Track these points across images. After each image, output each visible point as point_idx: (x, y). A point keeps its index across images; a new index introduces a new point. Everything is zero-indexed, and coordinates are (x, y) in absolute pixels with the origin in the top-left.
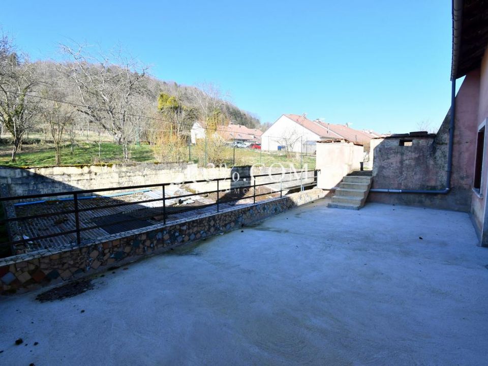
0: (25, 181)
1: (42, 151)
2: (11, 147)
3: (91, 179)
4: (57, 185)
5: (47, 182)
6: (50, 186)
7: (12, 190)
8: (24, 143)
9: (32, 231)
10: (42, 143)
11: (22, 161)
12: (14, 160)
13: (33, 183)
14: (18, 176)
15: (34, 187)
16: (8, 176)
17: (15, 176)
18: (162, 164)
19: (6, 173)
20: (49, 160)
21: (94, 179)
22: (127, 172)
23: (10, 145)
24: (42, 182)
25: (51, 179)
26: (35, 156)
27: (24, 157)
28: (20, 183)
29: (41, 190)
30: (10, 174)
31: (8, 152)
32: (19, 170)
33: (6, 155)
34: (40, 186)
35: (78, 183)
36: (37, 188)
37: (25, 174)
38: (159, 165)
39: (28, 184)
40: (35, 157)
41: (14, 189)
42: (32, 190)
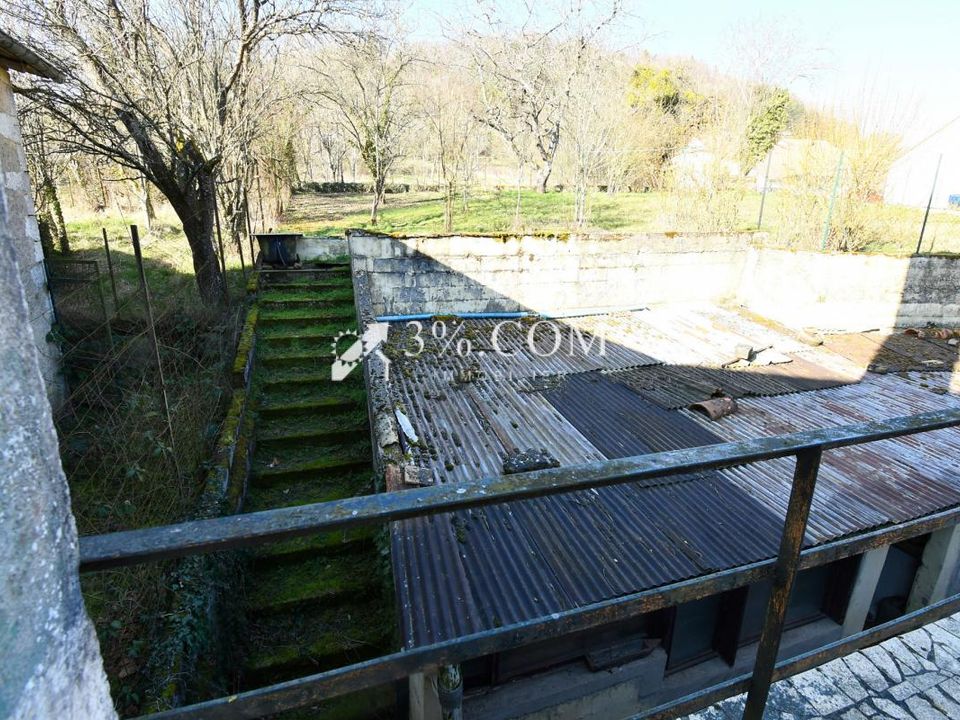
0: (398, 267)
1: (414, 205)
2: (368, 197)
3: (522, 271)
4: (454, 280)
5: (437, 272)
6: (441, 282)
7: (373, 284)
8: (389, 191)
9: (412, 398)
10: (412, 191)
11: (386, 223)
12: (374, 221)
13: (411, 272)
14: (386, 255)
15: (413, 282)
16: (368, 254)
17: (381, 255)
18: (685, 238)
19: (364, 246)
20: (428, 222)
21: (528, 270)
22: (598, 255)
23: (366, 195)
24: (428, 272)
25: (445, 267)
26: (406, 214)
27: (390, 217)
28: (389, 270)
29: (425, 290)
30: (372, 250)
31: (365, 207)
32: (387, 242)
33: (362, 212)
34: (424, 280)
35: (494, 280)
36: (419, 285)
37: (398, 252)
38: (676, 238)
39: (402, 274)
40: (405, 217)
41: (377, 283)
42: (410, 288)
